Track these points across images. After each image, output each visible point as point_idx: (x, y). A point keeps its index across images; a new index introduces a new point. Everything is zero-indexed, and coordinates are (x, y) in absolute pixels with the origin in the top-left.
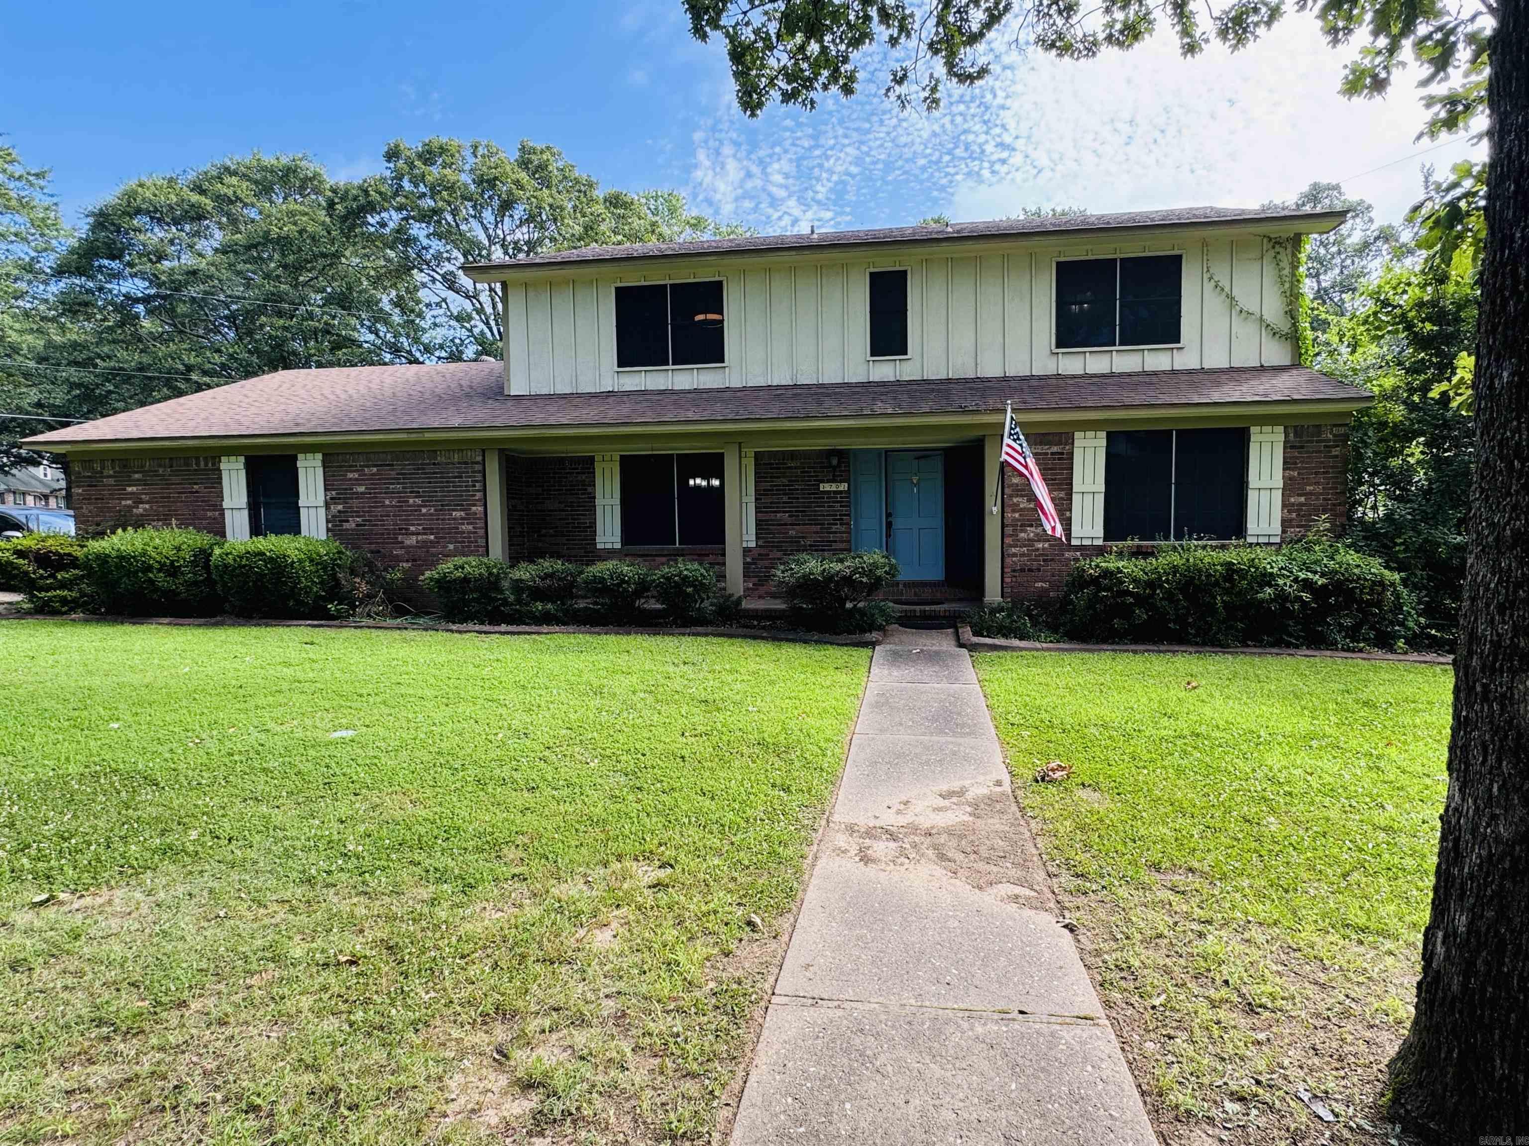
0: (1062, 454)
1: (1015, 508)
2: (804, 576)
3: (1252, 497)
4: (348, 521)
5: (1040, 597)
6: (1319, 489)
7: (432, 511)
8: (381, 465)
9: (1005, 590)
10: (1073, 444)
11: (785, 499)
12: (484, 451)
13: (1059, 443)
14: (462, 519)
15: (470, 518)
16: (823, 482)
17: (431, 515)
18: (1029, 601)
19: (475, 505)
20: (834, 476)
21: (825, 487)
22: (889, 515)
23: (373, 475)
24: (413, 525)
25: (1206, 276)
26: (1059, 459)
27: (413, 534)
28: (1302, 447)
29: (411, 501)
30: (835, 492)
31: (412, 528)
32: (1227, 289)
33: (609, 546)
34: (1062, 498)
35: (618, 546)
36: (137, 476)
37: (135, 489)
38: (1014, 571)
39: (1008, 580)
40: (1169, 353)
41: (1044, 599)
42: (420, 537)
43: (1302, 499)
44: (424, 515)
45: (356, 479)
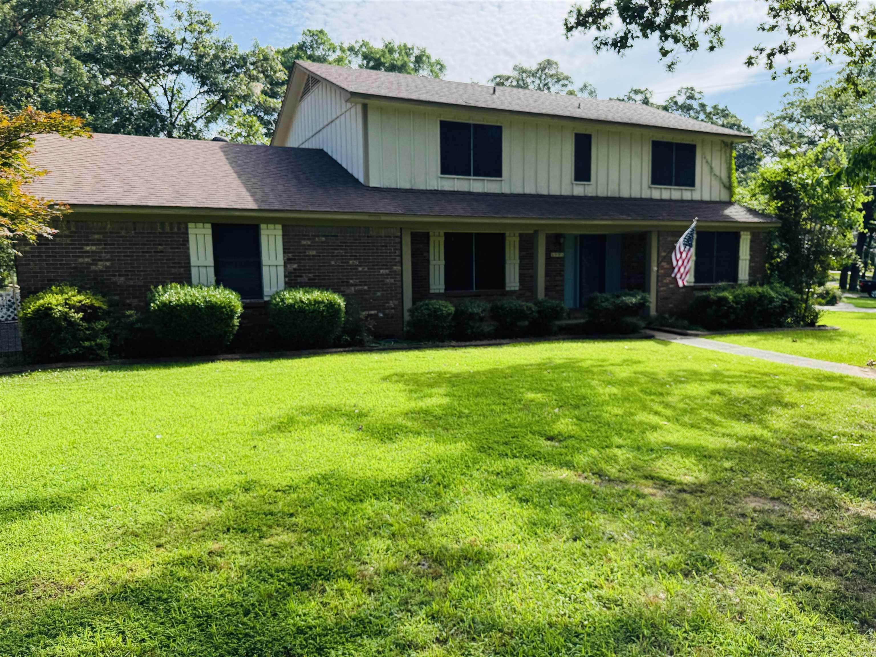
1: (663, 268)
3: (740, 263)
4: (301, 276)
6: (759, 260)
7: (366, 269)
8: (328, 236)
9: (658, 309)
12: (401, 229)
14: (387, 275)
15: (392, 274)
17: (366, 272)
19: (396, 265)
23: (322, 242)
24: (352, 279)
27: (352, 285)
29: (351, 262)
30: (558, 258)
31: (351, 281)
33: (437, 291)
35: (442, 291)
36: (96, 237)
37: (94, 248)
38: (662, 299)
40: (691, 191)
42: (357, 288)
43: (754, 264)
44: (360, 272)
45: (309, 246)
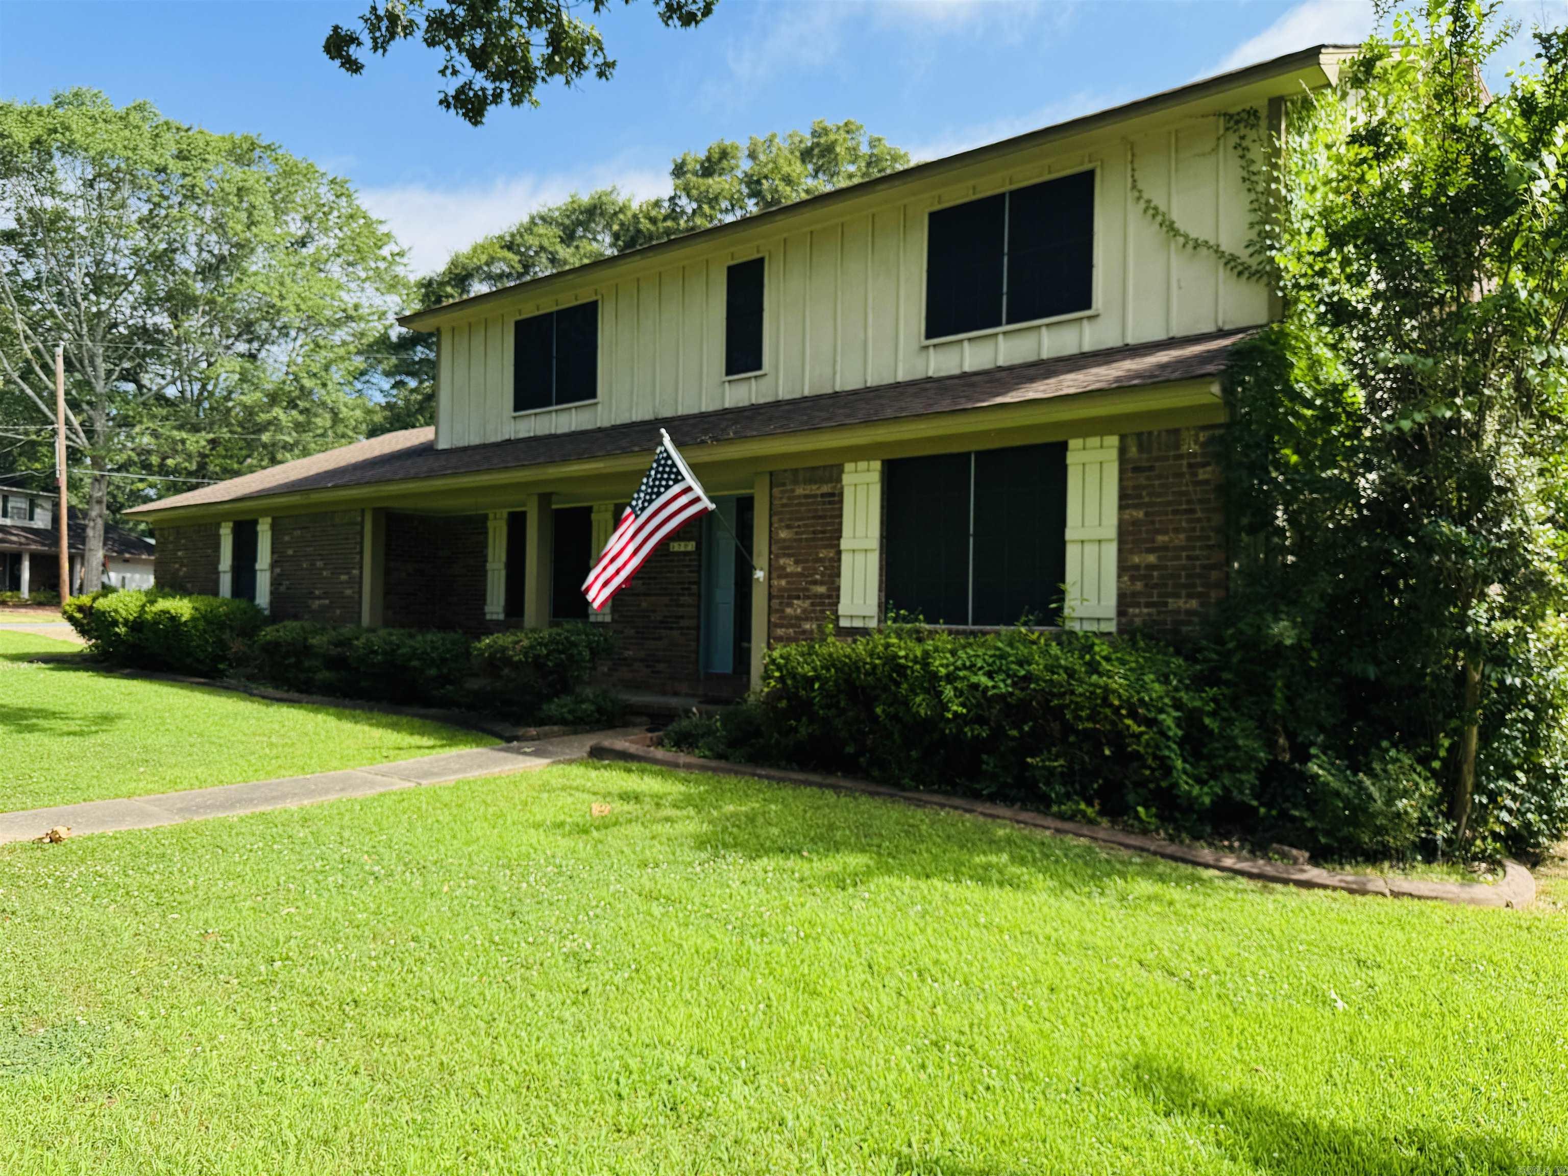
0: (833, 494)
1: (783, 574)
3: (1072, 553)
4: (282, 584)
6: (1180, 539)
7: (329, 574)
10: (843, 480)
12: (363, 511)
13: (830, 480)
14: (347, 583)
15: (351, 582)
16: (673, 540)
17: (328, 578)
19: (355, 568)
21: (675, 546)
25: (1131, 196)
26: (830, 503)
28: (1151, 468)
30: (684, 554)
32: (1162, 211)
33: (494, 616)
35: (501, 616)
36: (183, 541)
37: (181, 553)
40: (1077, 327)
42: (321, 602)
43: (1152, 558)
44: (324, 578)
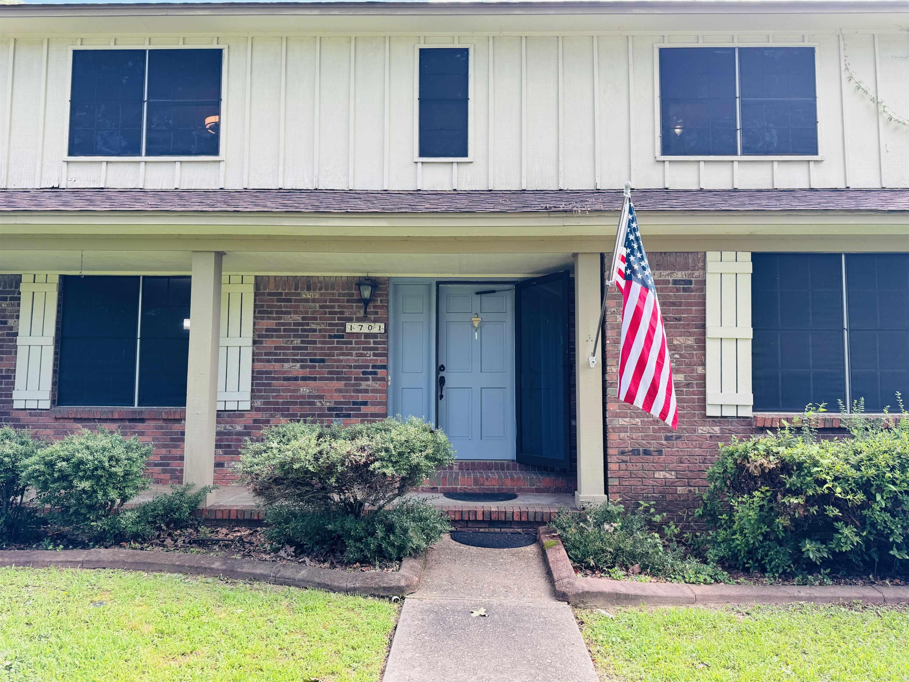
0: (690, 282)
2: (282, 465)
5: (663, 494)
9: (611, 482)
10: (704, 268)
11: (297, 342)
13: (685, 267)
16: (350, 320)
18: (647, 499)
20: (365, 312)
21: (353, 327)
22: (440, 368)
25: (845, 75)
26: (685, 290)
30: (367, 336)
32: (871, 93)
34: (690, 346)
38: (623, 453)
39: (612, 466)
40: (804, 167)
41: (669, 497)
